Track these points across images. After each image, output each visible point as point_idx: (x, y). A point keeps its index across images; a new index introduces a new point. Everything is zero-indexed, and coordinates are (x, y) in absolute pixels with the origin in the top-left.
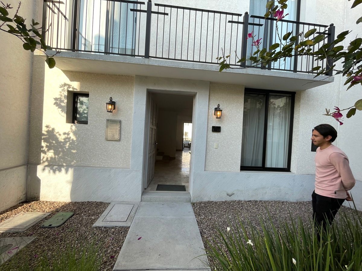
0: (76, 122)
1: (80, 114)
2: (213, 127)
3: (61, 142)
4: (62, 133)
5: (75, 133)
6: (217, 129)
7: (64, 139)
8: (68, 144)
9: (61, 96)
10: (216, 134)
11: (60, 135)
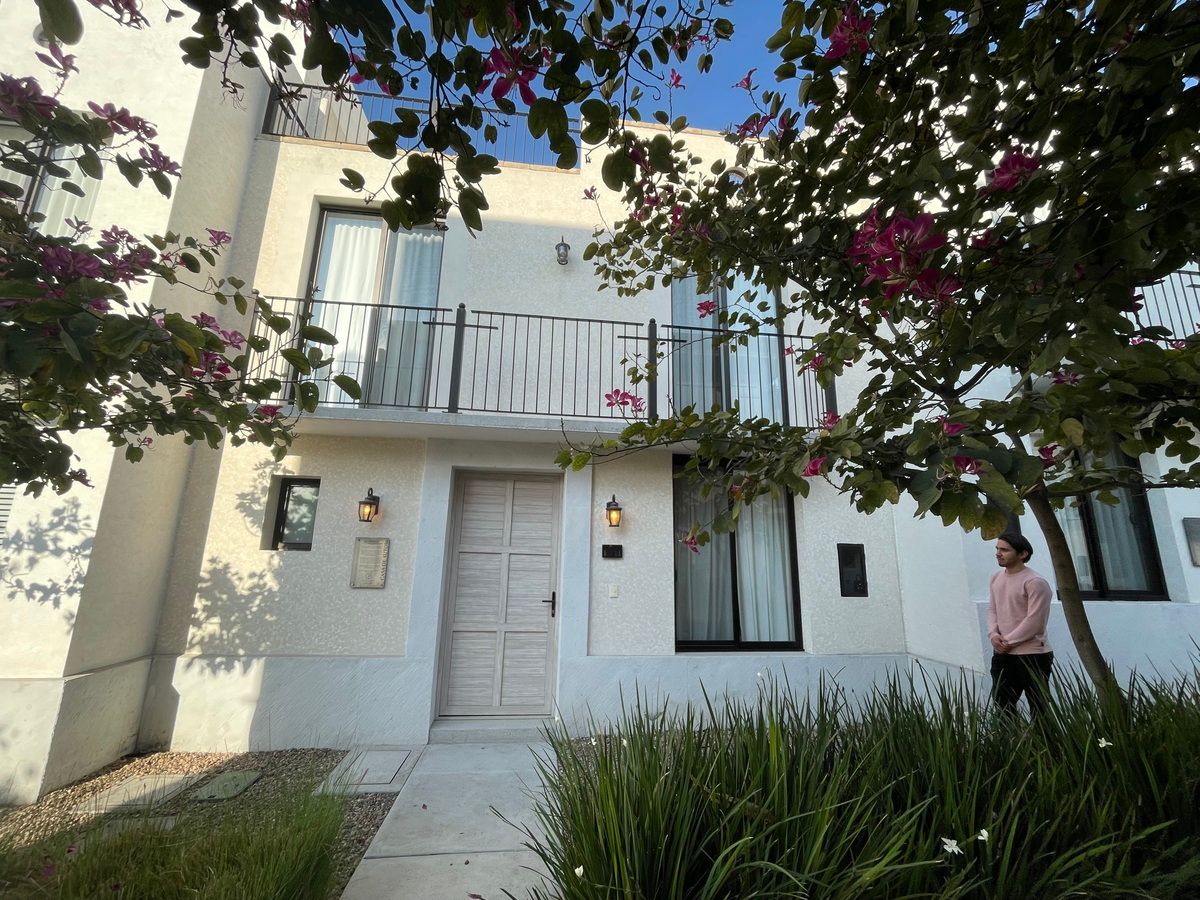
0: (280, 545)
1: (293, 527)
2: (605, 547)
3: (242, 596)
4: (245, 575)
5: (278, 574)
6: (613, 552)
7: (250, 589)
8: (257, 602)
9: (256, 487)
10: (612, 563)
11: (240, 579)
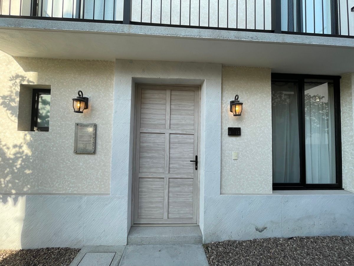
0: (35, 129)
1: (42, 118)
2: (230, 129)
3: (10, 159)
4: (11, 146)
5: (30, 145)
6: (234, 132)
7: (15, 154)
8: (19, 162)
9: (12, 92)
10: (234, 139)
11: (8, 148)
